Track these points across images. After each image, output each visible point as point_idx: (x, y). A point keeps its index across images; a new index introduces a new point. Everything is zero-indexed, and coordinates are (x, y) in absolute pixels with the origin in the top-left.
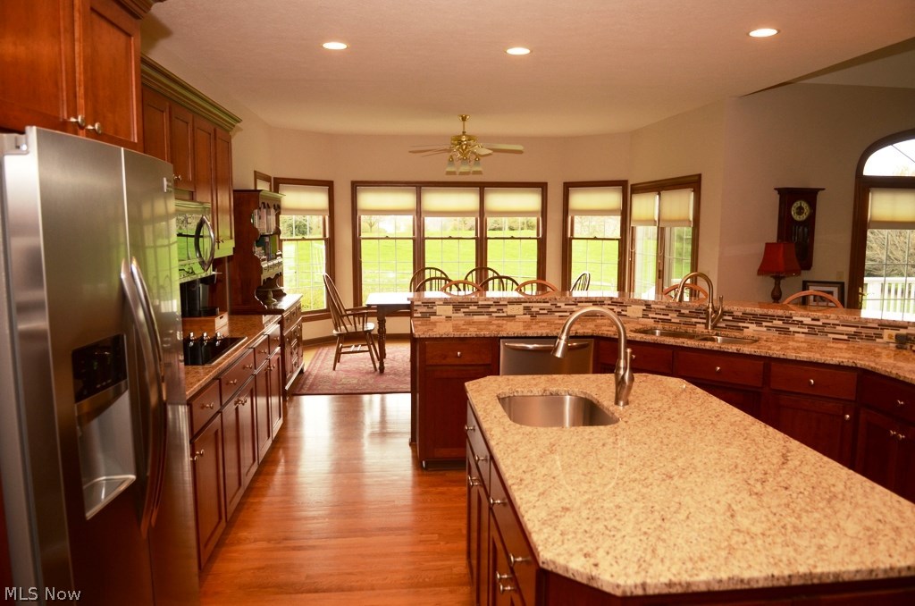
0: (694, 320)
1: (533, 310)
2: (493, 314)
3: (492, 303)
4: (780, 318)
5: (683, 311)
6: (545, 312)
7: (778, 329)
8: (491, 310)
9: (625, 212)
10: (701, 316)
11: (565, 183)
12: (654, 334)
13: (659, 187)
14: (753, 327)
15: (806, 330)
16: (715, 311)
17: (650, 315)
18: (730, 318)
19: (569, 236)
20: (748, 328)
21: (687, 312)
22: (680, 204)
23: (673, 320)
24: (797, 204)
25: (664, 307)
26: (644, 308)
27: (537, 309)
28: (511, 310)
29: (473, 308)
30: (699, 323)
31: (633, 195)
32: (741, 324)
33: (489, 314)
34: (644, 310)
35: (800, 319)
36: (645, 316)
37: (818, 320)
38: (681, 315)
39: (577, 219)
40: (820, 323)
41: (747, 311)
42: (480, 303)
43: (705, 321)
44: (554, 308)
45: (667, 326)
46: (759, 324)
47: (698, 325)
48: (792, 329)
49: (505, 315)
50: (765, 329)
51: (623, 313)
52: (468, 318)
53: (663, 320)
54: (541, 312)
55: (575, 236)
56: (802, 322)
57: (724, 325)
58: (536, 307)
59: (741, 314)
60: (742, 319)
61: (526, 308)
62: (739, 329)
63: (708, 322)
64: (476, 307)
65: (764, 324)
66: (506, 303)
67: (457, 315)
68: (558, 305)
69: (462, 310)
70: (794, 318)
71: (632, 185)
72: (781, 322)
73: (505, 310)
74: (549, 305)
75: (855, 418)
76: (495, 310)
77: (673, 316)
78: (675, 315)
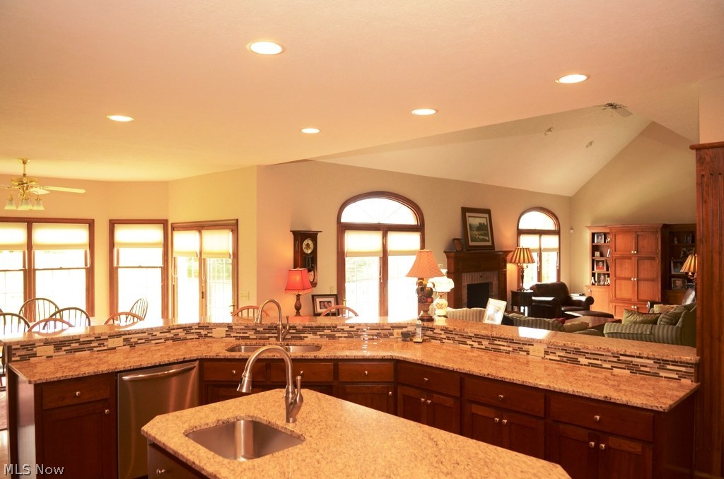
0: (267, 335)
1: (132, 340)
2: (95, 349)
3: (93, 339)
4: (329, 328)
5: (258, 329)
6: (143, 341)
7: (328, 336)
8: (92, 345)
9: (167, 246)
10: (273, 331)
11: (110, 221)
12: (240, 350)
13: (200, 227)
14: (310, 336)
15: (346, 335)
16: (284, 327)
17: (232, 335)
18: (294, 331)
19: (115, 265)
20: (307, 337)
21: (261, 329)
22: (220, 241)
23: (251, 337)
24: (305, 242)
25: (243, 327)
26: (227, 329)
27: (136, 340)
28: (111, 343)
29: (75, 345)
30: (272, 337)
31: (174, 232)
32: (302, 335)
33: (91, 349)
34: (227, 331)
35: (342, 327)
36: (228, 336)
37: (353, 327)
38: (257, 332)
39: (121, 250)
40: (355, 329)
41: (306, 325)
42: (81, 340)
43: (276, 335)
44: (150, 337)
45: (248, 342)
46: (315, 333)
47: (270, 339)
48: (338, 335)
49: (106, 348)
50: (319, 337)
51: (209, 335)
52: (70, 356)
53: (243, 338)
54: (139, 341)
55: (120, 265)
56: (343, 329)
57: (290, 337)
58: (134, 338)
59: (301, 328)
60: (303, 332)
61: (125, 340)
62: (301, 338)
63: (279, 335)
64: (77, 344)
65: (318, 333)
66: (107, 337)
67: (58, 354)
68: (154, 334)
69: (64, 348)
70: (338, 327)
71: (172, 224)
72: (329, 331)
73: (105, 344)
74: (146, 334)
75: (395, 393)
76: (96, 345)
77: (251, 334)
78: (252, 333)
